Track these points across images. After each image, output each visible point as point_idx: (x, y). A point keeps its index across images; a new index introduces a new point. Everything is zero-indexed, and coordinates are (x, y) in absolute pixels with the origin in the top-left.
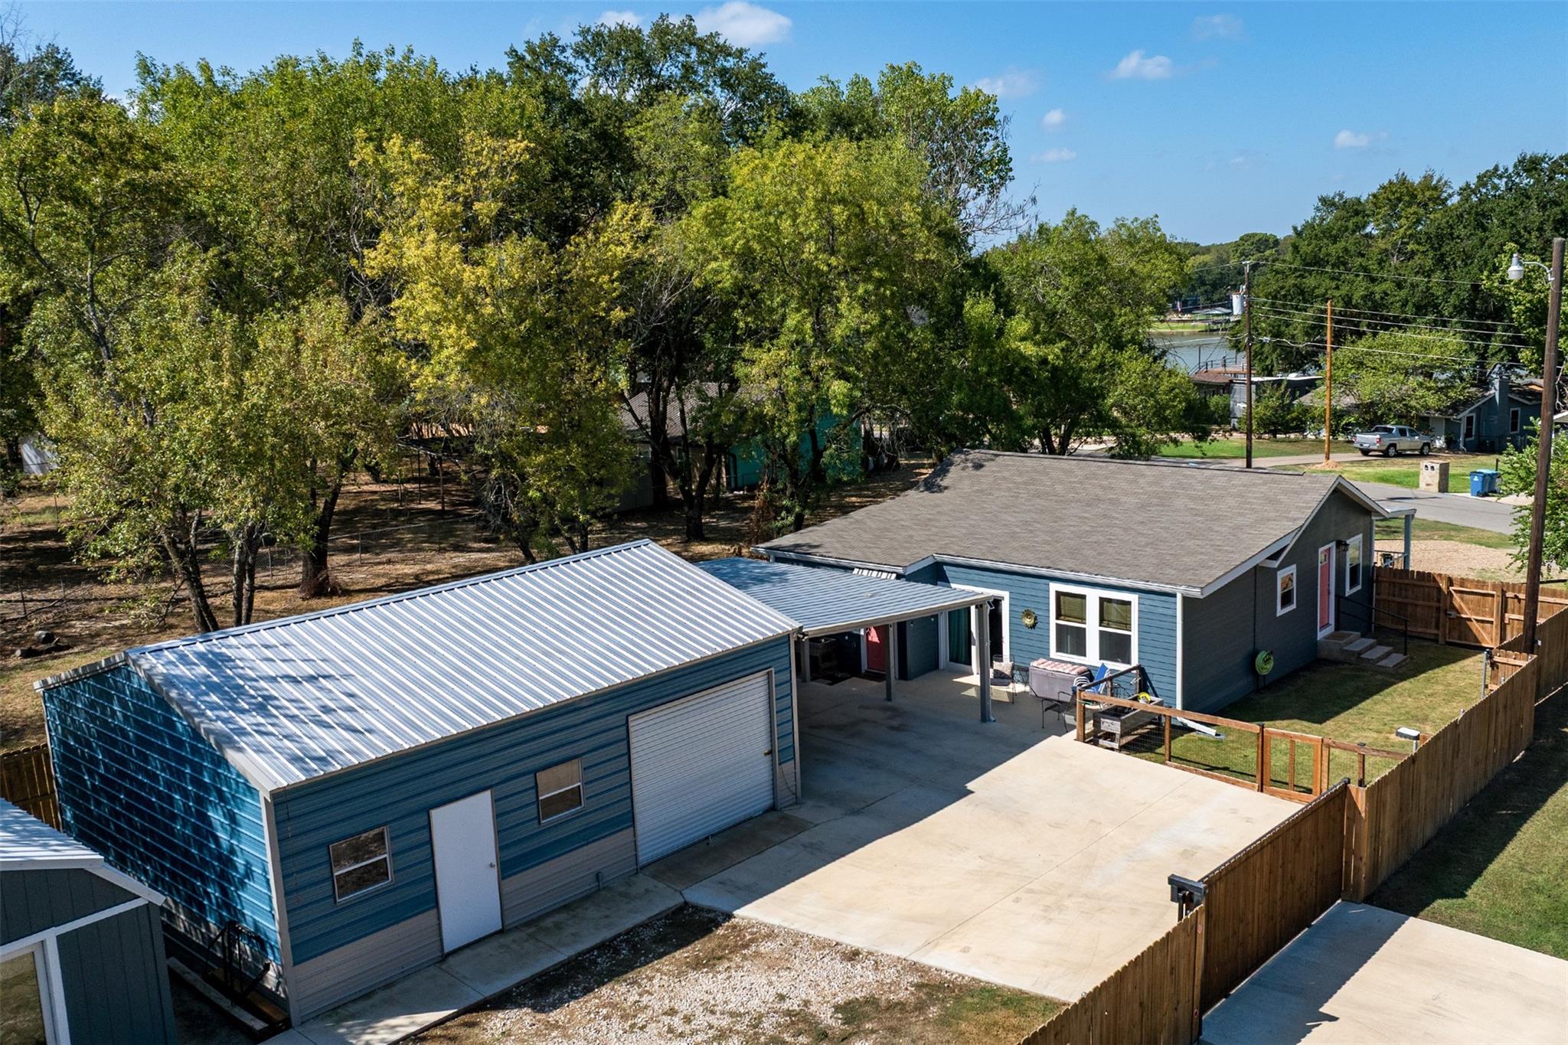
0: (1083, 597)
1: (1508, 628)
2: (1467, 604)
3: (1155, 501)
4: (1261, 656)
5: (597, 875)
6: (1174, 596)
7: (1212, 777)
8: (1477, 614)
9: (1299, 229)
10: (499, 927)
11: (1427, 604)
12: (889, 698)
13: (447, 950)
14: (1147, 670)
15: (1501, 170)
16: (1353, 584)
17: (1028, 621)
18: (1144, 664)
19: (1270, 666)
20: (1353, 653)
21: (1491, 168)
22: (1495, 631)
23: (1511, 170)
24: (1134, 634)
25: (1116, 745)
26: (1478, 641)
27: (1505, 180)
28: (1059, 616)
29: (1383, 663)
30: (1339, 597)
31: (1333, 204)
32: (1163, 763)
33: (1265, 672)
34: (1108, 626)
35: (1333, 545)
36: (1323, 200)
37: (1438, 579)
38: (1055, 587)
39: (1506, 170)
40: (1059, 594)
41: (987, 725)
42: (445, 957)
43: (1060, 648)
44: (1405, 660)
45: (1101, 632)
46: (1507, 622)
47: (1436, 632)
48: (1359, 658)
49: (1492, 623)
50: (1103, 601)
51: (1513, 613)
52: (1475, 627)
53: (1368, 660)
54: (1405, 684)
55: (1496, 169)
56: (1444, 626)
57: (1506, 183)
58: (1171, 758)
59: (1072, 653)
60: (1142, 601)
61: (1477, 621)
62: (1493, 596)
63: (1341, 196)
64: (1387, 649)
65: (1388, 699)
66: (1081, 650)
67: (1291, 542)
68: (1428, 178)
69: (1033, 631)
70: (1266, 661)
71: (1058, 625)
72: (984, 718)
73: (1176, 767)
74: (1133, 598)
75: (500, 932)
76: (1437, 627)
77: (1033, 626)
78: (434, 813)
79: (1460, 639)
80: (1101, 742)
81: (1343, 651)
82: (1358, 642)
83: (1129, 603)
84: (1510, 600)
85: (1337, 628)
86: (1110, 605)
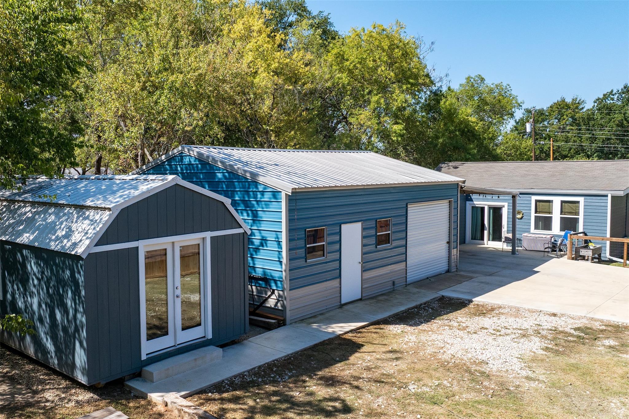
0: (551, 201)
5: (394, 282)
6: (607, 196)
10: (360, 297)
13: (343, 302)
15: (615, 91)
17: (519, 216)
18: (586, 231)
24: (581, 217)
28: (536, 212)
31: (531, 112)
32: (623, 267)
34: (565, 214)
38: (534, 198)
40: (537, 201)
42: (342, 306)
43: (536, 227)
45: (561, 218)
50: (563, 202)
57: (618, 97)
59: (543, 230)
60: (586, 200)
66: (549, 228)
68: (574, 100)
69: (521, 220)
71: (536, 217)
74: (581, 199)
75: (360, 300)
77: (522, 218)
78: (343, 226)
83: (578, 202)
86: (566, 204)
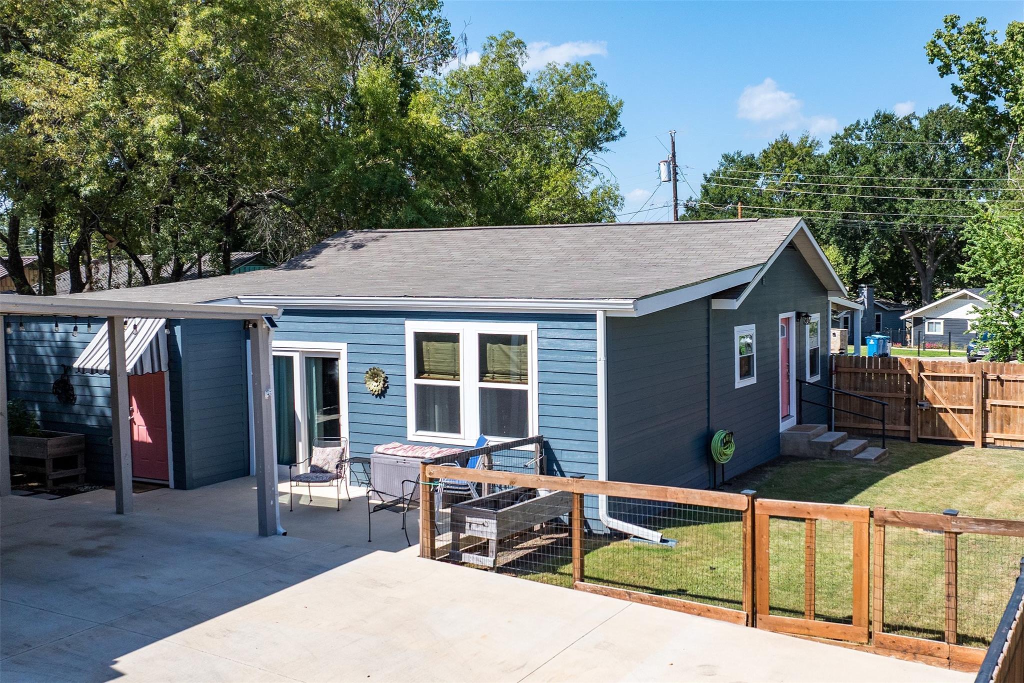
0: (454, 338)
1: (990, 416)
2: (940, 391)
3: (575, 256)
4: (719, 436)
6: (592, 318)
7: (660, 604)
8: (953, 403)
9: (708, 176)
11: (895, 395)
12: (120, 511)
14: (553, 444)
15: (862, 123)
16: (813, 373)
17: (374, 386)
18: (547, 434)
19: (730, 451)
20: (824, 445)
21: (854, 122)
22: (975, 421)
23: (870, 123)
24: (532, 388)
25: (488, 561)
26: (954, 436)
27: (866, 130)
28: (420, 372)
29: (861, 456)
30: (800, 382)
31: (733, 161)
32: (572, 587)
33: (724, 460)
34: (493, 380)
35: (792, 315)
36: (726, 157)
37: (905, 365)
38: (413, 327)
39: (867, 123)
40: (419, 338)
41: (269, 542)
43: (423, 424)
44: (884, 454)
45: (483, 391)
46: (988, 409)
47: (905, 428)
48: (832, 450)
49: (971, 411)
50: (485, 340)
51: (995, 397)
52: (950, 420)
53: (844, 453)
54: (900, 475)
55: (858, 123)
56: (916, 419)
57: (867, 135)
58: (583, 578)
59: (440, 431)
60: (544, 333)
61: (953, 410)
62: (971, 379)
63: (739, 154)
64: (863, 442)
65: (888, 490)
66: (452, 424)
67: (753, 279)
68: (804, 141)
69: (382, 401)
70: (726, 444)
71: (420, 389)
72: (265, 529)
73: (594, 591)
74: (528, 329)
76: (908, 422)
77: (382, 394)
79: (934, 434)
80: (466, 557)
81: (810, 444)
82: (825, 435)
83: (524, 340)
84: (990, 383)
85: (799, 422)
86: (495, 347)
